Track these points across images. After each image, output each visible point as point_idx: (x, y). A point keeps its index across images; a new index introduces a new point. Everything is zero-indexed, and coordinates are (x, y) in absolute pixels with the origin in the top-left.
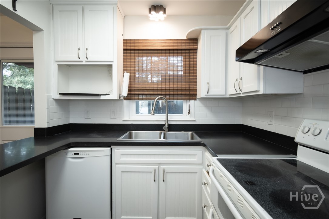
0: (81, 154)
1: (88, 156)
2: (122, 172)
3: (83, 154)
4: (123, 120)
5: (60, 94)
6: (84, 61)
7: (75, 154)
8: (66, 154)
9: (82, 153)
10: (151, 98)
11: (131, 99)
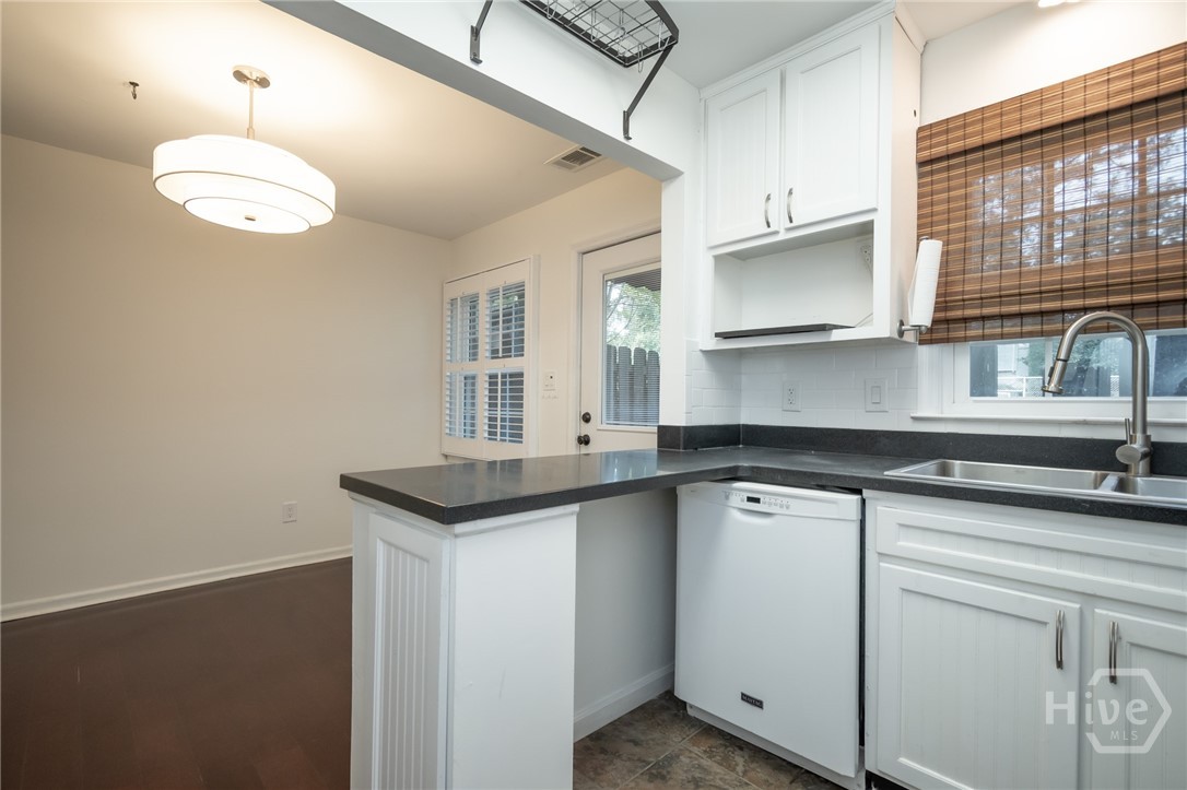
0: (765, 503)
1: (784, 511)
2: (904, 590)
3: (770, 504)
4: (912, 418)
5: (717, 335)
6: (782, 231)
7: (750, 499)
8: (727, 497)
9: (767, 500)
10: (1045, 327)
11: (947, 340)
